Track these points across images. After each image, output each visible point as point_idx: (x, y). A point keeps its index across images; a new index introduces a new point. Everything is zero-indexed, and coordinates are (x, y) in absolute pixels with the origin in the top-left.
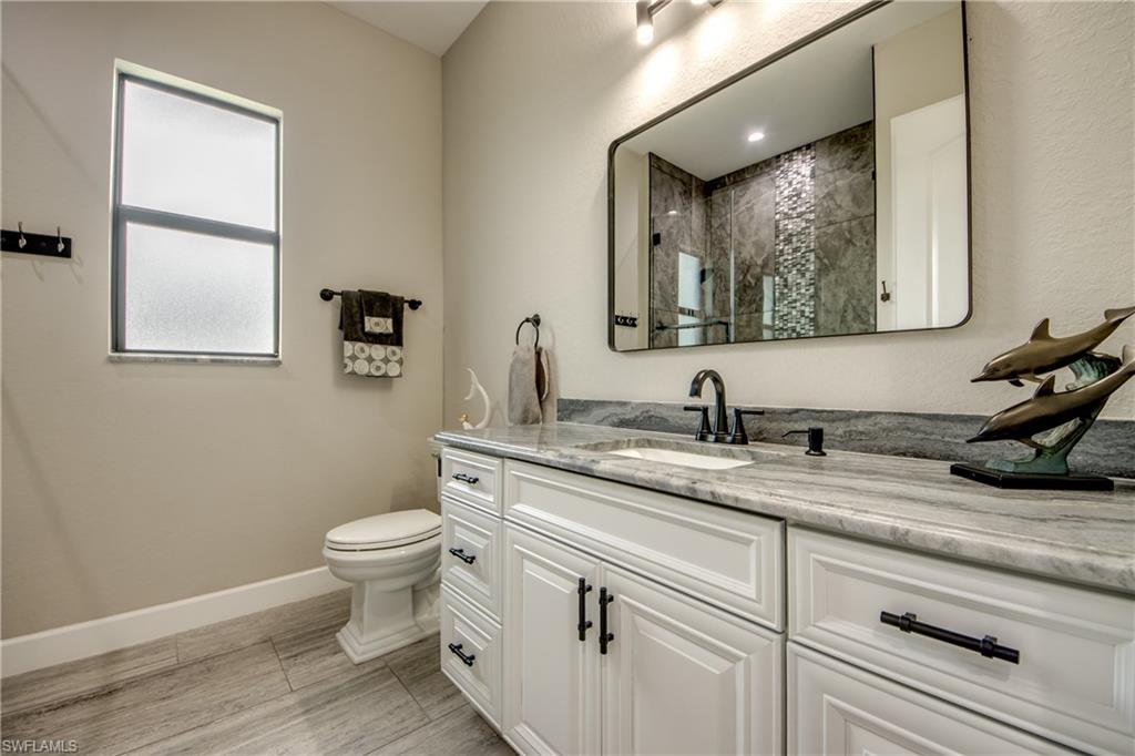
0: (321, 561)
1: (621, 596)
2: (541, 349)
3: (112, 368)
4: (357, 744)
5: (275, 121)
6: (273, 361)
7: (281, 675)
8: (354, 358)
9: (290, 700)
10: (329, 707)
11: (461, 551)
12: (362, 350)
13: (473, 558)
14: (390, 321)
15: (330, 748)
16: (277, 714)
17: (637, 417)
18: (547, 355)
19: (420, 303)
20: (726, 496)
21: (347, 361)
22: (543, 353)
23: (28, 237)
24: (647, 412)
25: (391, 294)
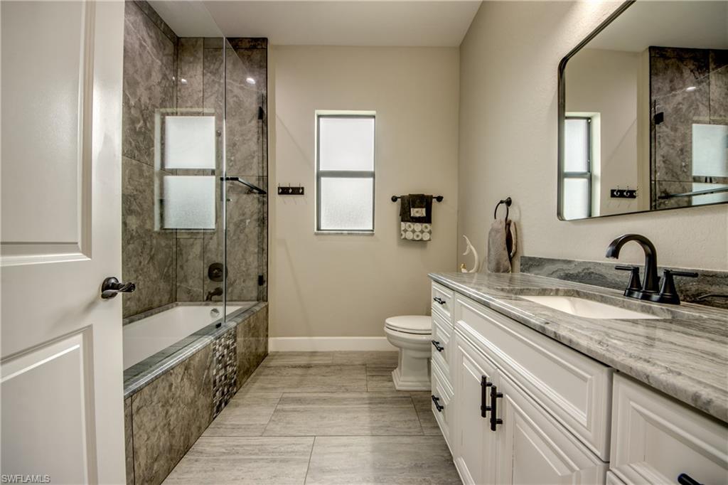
0: (384, 334)
1: (507, 396)
2: (510, 221)
3: (315, 237)
4: (386, 428)
5: (374, 117)
6: (371, 233)
7: (364, 383)
8: (405, 231)
9: (365, 395)
10: (379, 405)
11: (438, 343)
12: (410, 227)
13: (443, 349)
14: (424, 210)
15: (374, 425)
16: (358, 399)
17: (579, 273)
18: (515, 224)
19: (442, 198)
20: (564, 337)
21: (402, 232)
22: (512, 224)
23: (292, 188)
24: (588, 269)
25: (425, 194)
